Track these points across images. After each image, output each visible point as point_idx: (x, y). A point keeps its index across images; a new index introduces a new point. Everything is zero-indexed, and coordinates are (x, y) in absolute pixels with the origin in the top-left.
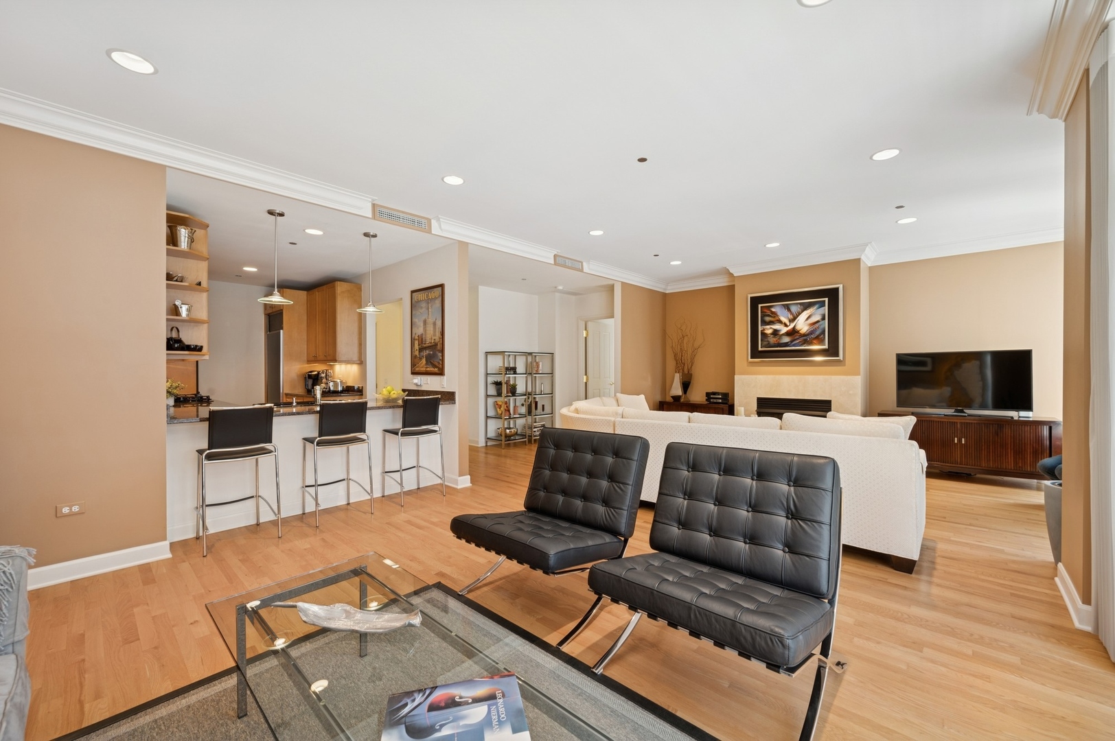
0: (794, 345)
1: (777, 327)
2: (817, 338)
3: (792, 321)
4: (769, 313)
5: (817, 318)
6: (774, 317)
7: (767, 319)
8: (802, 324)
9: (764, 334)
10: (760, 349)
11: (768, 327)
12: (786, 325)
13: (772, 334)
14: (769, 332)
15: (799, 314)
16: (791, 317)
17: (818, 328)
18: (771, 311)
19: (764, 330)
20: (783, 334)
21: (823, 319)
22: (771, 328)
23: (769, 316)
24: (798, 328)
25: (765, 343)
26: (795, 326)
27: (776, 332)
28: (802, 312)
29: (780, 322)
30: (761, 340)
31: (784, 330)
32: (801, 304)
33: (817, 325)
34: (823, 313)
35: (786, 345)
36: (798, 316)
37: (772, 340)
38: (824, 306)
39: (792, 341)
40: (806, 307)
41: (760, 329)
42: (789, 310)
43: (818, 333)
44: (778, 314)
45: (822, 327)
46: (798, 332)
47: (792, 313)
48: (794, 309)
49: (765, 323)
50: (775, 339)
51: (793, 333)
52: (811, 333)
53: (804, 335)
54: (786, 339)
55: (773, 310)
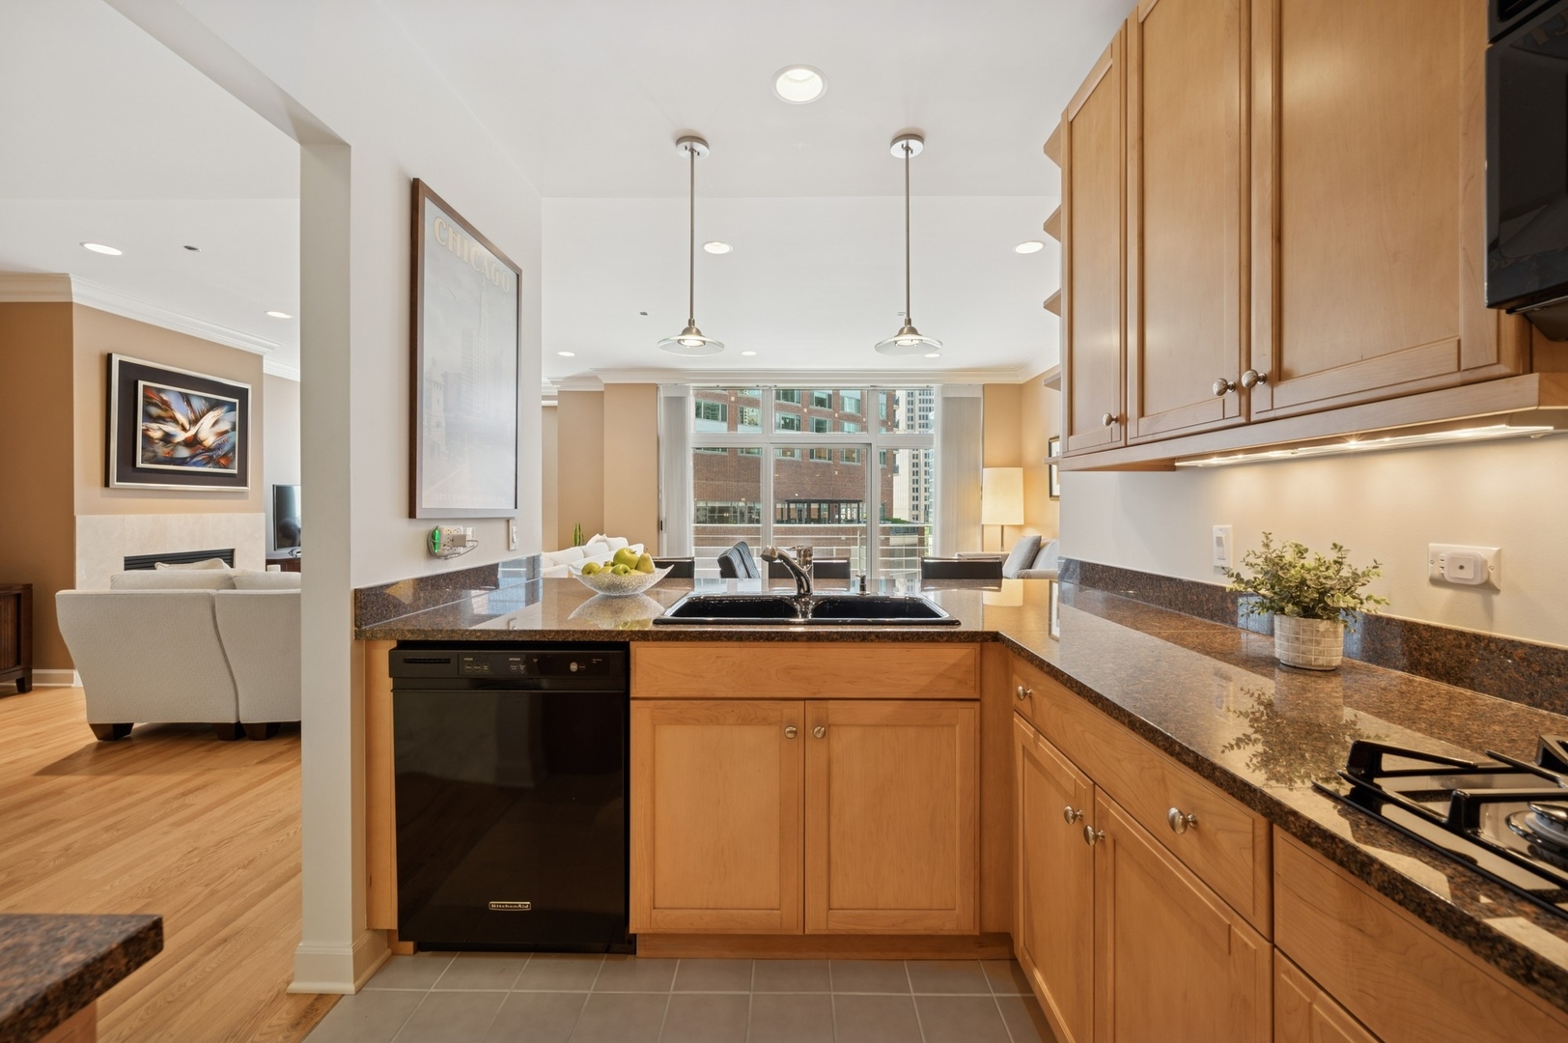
0: (195, 464)
1: (170, 428)
2: (225, 456)
3: (194, 422)
4: (156, 400)
5: (225, 426)
6: (166, 410)
7: (154, 411)
8: (208, 432)
9: (147, 438)
10: (140, 464)
11: (155, 426)
12: (184, 429)
13: (161, 440)
14: (156, 434)
15: (204, 415)
16: (192, 416)
17: (227, 441)
18: (162, 399)
19: (148, 430)
20: (178, 443)
21: (233, 429)
22: (160, 429)
23: (156, 405)
24: (202, 436)
25: (150, 454)
26: (196, 435)
27: (167, 438)
28: (208, 411)
29: (175, 420)
30: (143, 448)
31: (181, 436)
32: (206, 398)
33: (225, 437)
34: (233, 420)
35: (183, 461)
36: (201, 417)
37: (161, 450)
38: (235, 410)
39: (192, 457)
40: (214, 405)
41: (141, 426)
42: (189, 404)
43: (226, 448)
44: (173, 406)
45: (231, 440)
46: (200, 443)
47: (193, 411)
48: (198, 404)
49: (148, 417)
50: (166, 450)
51: (193, 443)
52: (219, 447)
53: (209, 449)
54: (184, 453)
55: (165, 397)
